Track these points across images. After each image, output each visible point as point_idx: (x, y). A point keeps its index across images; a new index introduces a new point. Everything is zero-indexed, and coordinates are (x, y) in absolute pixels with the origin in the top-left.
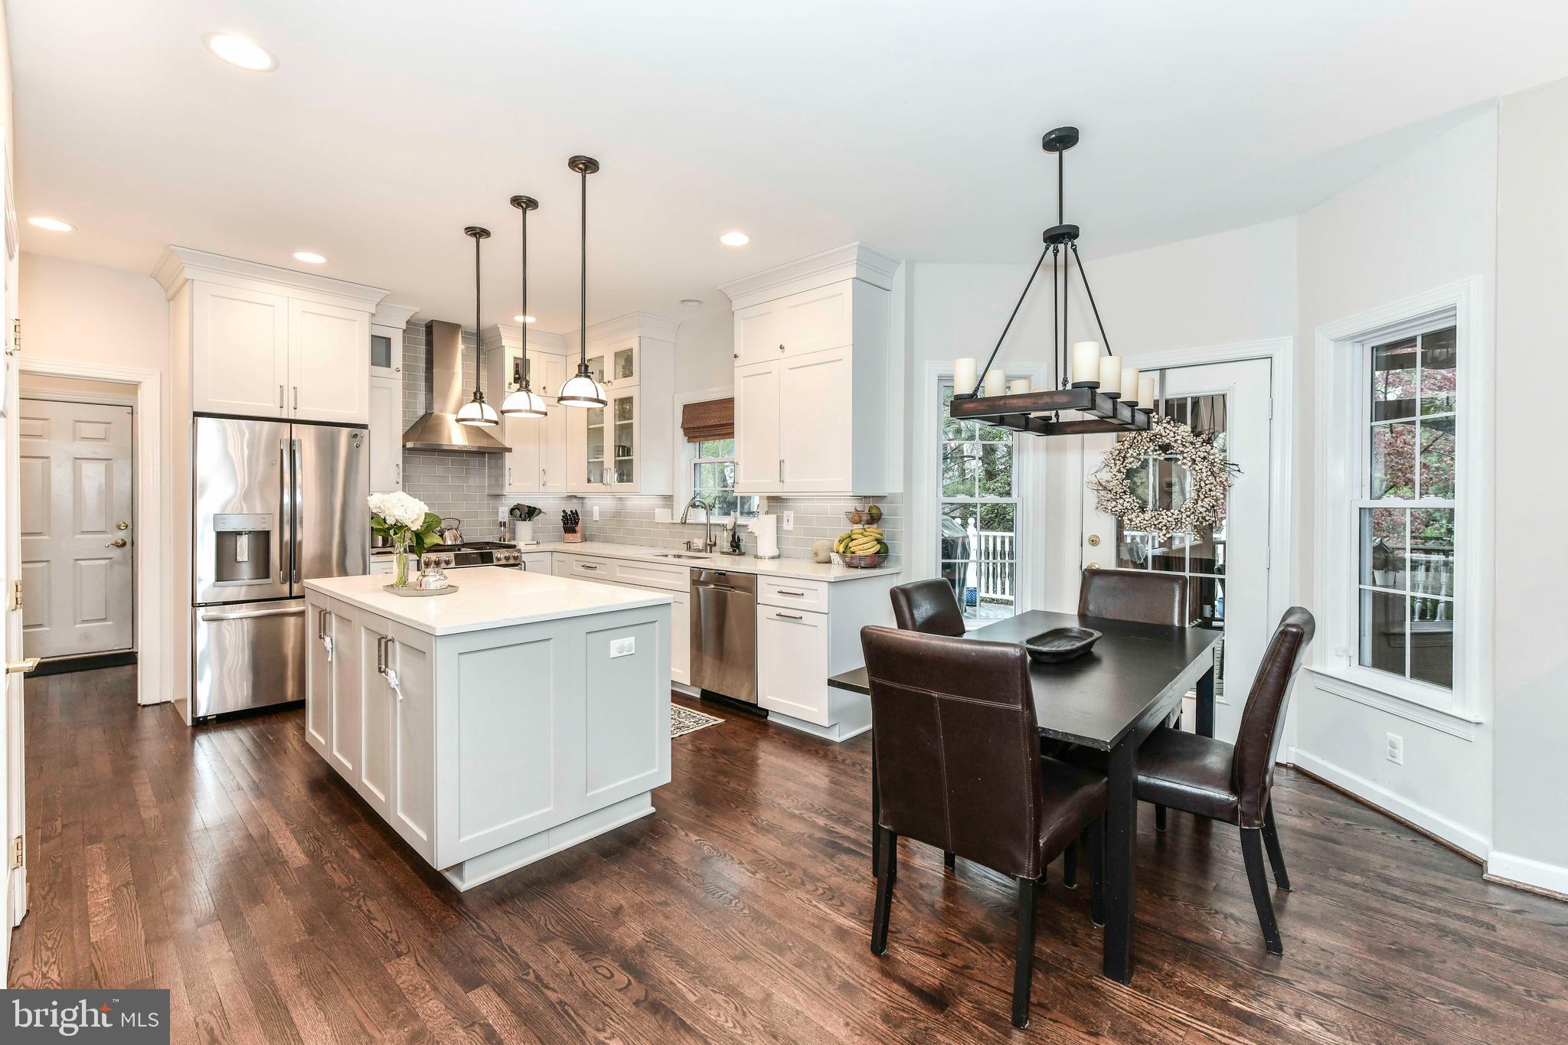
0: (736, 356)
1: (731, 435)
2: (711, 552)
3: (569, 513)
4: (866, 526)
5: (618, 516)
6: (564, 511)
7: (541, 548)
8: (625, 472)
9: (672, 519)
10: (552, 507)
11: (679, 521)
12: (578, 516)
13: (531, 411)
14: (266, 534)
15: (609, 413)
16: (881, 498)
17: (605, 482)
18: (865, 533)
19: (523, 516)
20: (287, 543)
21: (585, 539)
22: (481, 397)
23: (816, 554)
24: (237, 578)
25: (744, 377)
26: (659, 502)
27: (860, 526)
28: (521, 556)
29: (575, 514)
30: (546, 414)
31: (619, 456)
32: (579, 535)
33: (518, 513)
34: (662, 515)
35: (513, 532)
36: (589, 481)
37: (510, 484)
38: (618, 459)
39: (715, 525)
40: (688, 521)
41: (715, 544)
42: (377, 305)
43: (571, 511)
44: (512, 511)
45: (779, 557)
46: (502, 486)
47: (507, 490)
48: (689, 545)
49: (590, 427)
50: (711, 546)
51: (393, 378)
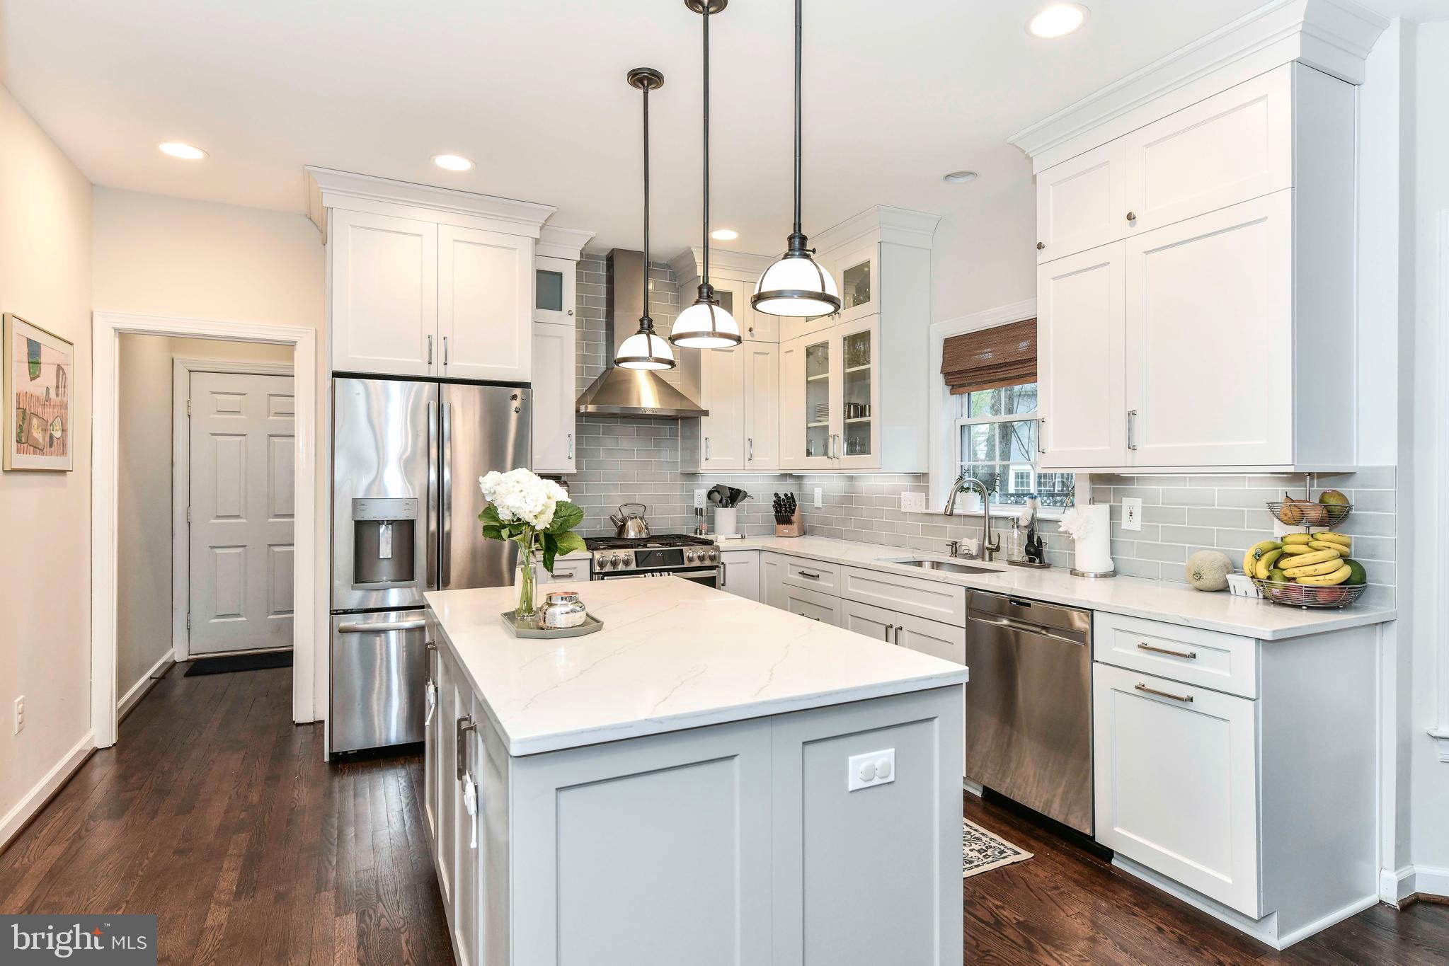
0: (1040, 246)
1: (1031, 376)
2: (991, 560)
3: (783, 497)
4: (1313, 530)
5: (848, 500)
6: (776, 495)
7: (748, 543)
8: (858, 439)
9: (927, 507)
10: (761, 491)
11: (942, 510)
12: (794, 501)
13: (714, 334)
14: (411, 524)
15: (836, 355)
16: (1345, 476)
17: (831, 454)
18: (1315, 544)
19: (724, 501)
20: (433, 534)
21: (803, 532)
22: (650, 326)
23: (1198, 576)
24: (376, 579)
25: (1054, 279)
26: (907, 482)
27: (1302, 529)
28: (719, 557)
29: (790, 499)
30: (739, 340)
31: (849, 417)
32: (795, 526)
33: (717, 496)
34: (911, 501)
35: (711, 521)
36: (809, 453)
37: (706, 459)
38: (848, 421)
39: (997, 518)
40: (955, 512)
41: (998, 549)
42: (541, 228)
43: (786, 495)
44: (710, 494)
45: (1114, 573)
46: (696, 462)
47: (703, 467)
48: (954, 548)
49: (810, 379)
50: (991, 551)
51: (565, 324)
